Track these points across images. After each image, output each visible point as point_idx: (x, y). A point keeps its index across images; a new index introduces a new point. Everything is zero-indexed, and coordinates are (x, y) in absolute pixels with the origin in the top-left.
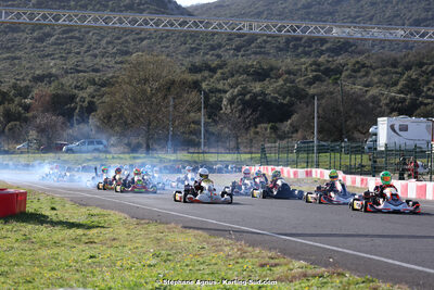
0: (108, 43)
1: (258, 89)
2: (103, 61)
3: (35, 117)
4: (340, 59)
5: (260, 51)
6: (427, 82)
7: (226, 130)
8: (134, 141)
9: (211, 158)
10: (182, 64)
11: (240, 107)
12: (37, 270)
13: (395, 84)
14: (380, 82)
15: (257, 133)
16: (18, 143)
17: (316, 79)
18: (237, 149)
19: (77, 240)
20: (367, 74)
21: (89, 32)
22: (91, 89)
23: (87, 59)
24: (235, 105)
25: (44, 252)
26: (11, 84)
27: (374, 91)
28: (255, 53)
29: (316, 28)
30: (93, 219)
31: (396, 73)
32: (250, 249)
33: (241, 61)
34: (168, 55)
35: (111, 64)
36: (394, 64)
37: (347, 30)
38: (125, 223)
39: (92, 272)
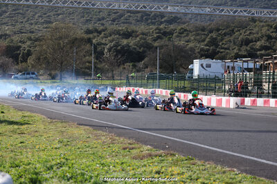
0: (39, 17)
1: (125, 43)
2: (36, 27)
4: (172, 27)
5: (127, 22)
6: (222, 40)
7: (106, 66)
8: (53, 73)
9: (97, 82)
10: (81, 29)
11: (115, 53)
13: (204, 41)
14: (195, 40)
15: (125, 68)
17: (158, 38)
18: (113, 78)
19: (14, 132)
20: (187, 35)
21: (28, 10)
22: (29, 43)
23: (27, 25)
24: (112, 52)
27: (191, 45)
28: (124, 23)
29: (158, 6)
30: (27, 119)
31: (204, 34)
32: (117, 138)
33: (115, 27)
34: (74, 24)
35: (41, 28)
36: (203, 30)
37: (177, 8)
38: (43, 121)
39: (21, 152)
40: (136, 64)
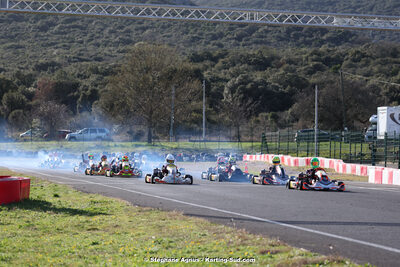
0: (111, 32)
1: (259, 78)
2: (106, 50)
3: (38, 105)
4: (340, 49)
5: (262, 41)
7: (227, 118)
8: (136, 129)
9: (212, 146)
10: (184, 54)
11: (242, 95)
12: (40, 256)
13: (395, 73)
14: (380, 71)
15: (258, 121)
16: (21, 130)
17: (317, 68)
18: (238, 138)
19: (80, 227)
20: (367, 64)
21: (91, 22)
22: (93, 78)
23: (90, 48)
24: (236, 94)
25: (47, 239)
26: (15, 72)
27: (373, 81)
28: (256, 43)
29: (317, 18)
30: (96, 206)
31: (396, 62)
32: (251, 236)
33: (242, 50)
34: (170, 45)
35: (114, 53)
36: (394, 54)
37: (348, 20)
38: (127, 210)
39: (94, 259)
40: (279, 114)
